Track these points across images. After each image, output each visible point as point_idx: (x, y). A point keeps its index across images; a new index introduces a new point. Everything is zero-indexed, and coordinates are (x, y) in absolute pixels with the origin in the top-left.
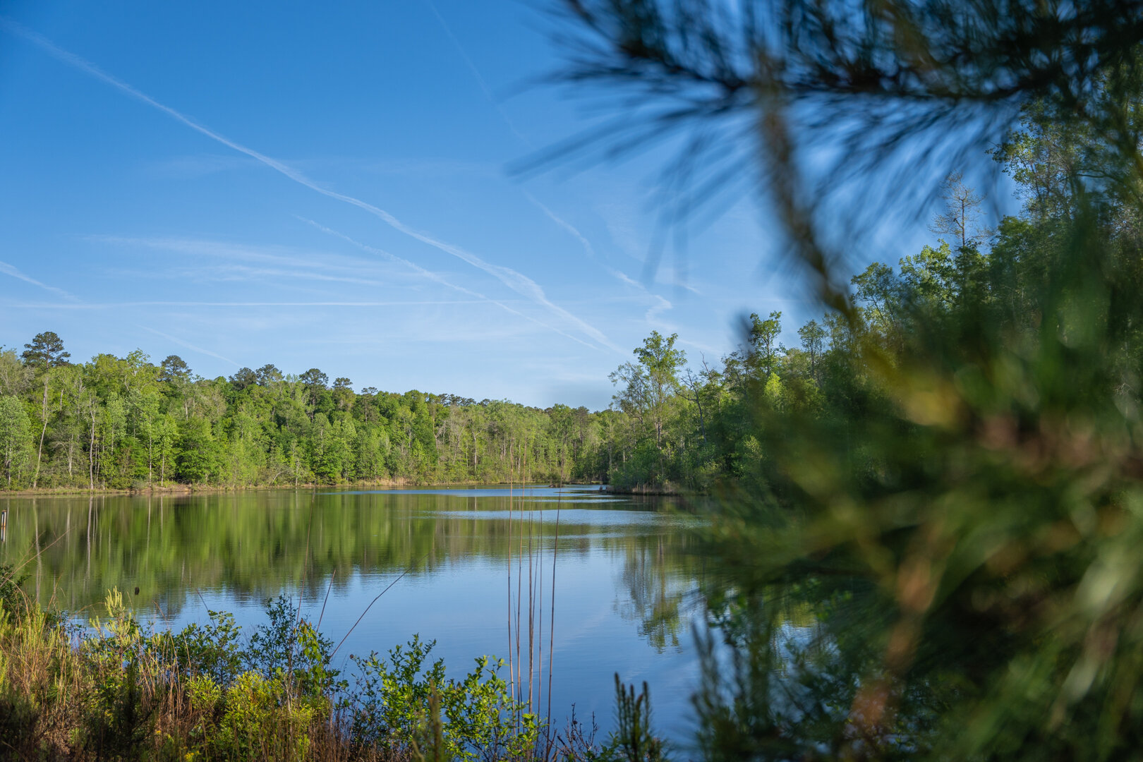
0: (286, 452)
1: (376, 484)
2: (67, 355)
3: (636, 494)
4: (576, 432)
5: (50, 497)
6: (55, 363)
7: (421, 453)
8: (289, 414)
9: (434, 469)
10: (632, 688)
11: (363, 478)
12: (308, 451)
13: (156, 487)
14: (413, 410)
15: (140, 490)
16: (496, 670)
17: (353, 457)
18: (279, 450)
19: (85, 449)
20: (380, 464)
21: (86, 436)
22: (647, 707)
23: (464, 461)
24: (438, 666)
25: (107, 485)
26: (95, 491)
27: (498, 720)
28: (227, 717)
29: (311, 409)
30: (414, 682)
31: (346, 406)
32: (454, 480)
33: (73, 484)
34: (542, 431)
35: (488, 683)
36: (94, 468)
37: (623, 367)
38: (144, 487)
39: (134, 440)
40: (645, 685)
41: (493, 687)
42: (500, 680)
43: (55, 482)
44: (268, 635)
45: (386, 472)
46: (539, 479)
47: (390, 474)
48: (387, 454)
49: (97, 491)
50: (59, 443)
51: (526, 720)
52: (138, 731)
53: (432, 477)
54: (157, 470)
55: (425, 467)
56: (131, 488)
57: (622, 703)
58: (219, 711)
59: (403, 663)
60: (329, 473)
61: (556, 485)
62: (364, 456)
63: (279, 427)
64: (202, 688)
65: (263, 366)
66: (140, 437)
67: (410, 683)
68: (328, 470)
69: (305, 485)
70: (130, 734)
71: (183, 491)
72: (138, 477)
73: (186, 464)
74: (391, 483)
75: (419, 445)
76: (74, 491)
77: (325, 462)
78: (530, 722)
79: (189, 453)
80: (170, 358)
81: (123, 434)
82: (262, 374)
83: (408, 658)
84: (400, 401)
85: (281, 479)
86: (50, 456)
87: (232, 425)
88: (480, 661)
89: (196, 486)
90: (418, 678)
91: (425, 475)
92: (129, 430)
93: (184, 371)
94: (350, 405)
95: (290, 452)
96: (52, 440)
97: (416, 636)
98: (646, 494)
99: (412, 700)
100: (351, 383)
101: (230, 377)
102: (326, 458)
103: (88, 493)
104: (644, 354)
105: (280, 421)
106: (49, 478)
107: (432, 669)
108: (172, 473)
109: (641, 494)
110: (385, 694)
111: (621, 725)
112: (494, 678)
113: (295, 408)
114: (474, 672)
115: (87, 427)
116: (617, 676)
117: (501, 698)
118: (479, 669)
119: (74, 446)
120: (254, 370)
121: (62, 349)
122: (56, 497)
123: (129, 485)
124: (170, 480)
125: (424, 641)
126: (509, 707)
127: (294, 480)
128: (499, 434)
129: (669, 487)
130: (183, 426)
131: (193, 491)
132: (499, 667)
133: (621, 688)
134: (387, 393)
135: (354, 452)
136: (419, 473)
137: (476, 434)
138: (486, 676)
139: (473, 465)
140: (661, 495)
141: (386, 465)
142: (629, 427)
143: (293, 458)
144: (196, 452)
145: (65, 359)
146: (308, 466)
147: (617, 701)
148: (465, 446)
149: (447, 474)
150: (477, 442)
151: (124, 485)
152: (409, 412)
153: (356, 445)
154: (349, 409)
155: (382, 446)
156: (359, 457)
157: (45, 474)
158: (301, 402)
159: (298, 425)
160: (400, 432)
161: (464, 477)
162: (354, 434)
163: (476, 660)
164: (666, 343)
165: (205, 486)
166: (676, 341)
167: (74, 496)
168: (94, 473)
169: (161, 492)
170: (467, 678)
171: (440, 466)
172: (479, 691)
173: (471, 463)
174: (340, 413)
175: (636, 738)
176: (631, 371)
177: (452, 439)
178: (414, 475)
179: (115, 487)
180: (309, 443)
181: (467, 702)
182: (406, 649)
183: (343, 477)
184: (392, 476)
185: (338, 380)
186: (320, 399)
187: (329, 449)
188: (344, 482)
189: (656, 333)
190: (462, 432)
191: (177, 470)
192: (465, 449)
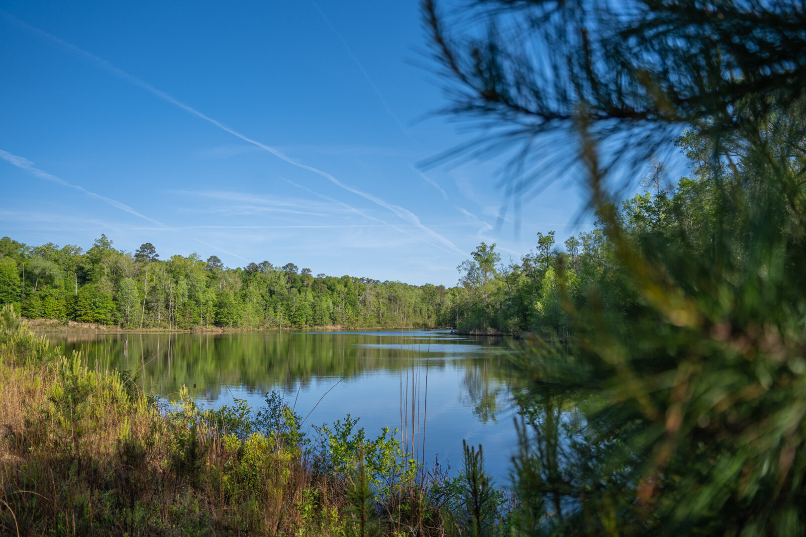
0: (275, 309)
1: (324, 328)
2: (157, 256)
3: (472, 335)
4: (438, 299)
5: (149, 333)
6: (152, 260)
7: (350, 311)
8: (277, 288)
9: (357, 320)
10: (473, 448)
11: (318, 325)
12: (287, 309)
13: (204, 329)
14: (345, 286)
15: (196, 330)
16: (393, 435)
17: (312, 313)
18: (271, 309)
19: (167, 307)
20: (327, 317)
21: (167, 300)
22: (481, 458)
23: (375, 316)
24: (361, 432)
25: (178, 327)
26: (172, 330)
27: (395, 463)
28: (245, 457)
29: (288, 286)
30: (347, 441)
31: (308, 284)
32: (369, 326)
33: (161, 326)
34: (418, 299)
35: (389, 442)
36: (171, 318)
37: (465, 263)
38: (198, 328)
39: (192, 302)
40: (480, 446)
41: (392, 444)
42: (395, 440)
43: (151, 325)
44: (266, 412)
45: (330, 321)
46: (417, 326)
47: (333, 323)
48: (331, 311)
49: (173, 330)
50: (153, 304)
51: (411, 463)
52: (198, 463)
53: (356, 325)
54: (205, 319)
55: (352, 319)
56: (191, 329)
57: (467, 456)
58: (240, 454)
59: (341, 430)
61: (427, 329)
62: (318, 312)
63: (271, 296)
64: (231, 441)
65: (262, 261)
66: (196, 301)
67: (345, 441)
68: (298, 320)
69: (285, 329)
70: (193, 464)
71: (219, 331)
72: (194, 323)
73: (220, 316)
74: (333, 328)
75: (349, 305)
76: (161, 330)
78: (413, 464)
79: (222, 310)
80: (212, 257)
81: (186, 299)
82: (262, 266)
83: (344, 427)
84: (338, 282)
85: (272, 325)
86: (149, 311)
87: (245, 295)
88: (385, 430)
89: (226, 328)
90: (350, 438)
91: (352, 324)
92: (190, 297)
93: (219, 264)
94: (311, 284)
95: (277, 310)
96: (150, 302)
97: (349, 415)
98: (477, 335)
99: (346, 451)
100: (311, 271)
101: (244, 268)
102: (297, 313)
103: (169, 331)
104: (477, 255)
105: (272, 293)
106: (148, 323)
107: (357, 434)
108: (213, 321)
109: (475, 335)
110: (331, 447)
111: (466, 469)
112: (392, 439)
113: (280, 285)
114: (381, 436)
115: (168, 295)
116: (464, 441)
117: (397, 450)
118: (384, 434)
119: (161, 305)
120: (257, 264)
121: (155, 252)
122: (152, 333)
123: (190, 327)
124: (212, 325)
125: (353, 418)
126: (401, 456)
127: (279, 326)
128: (394, 301)
129: (491, 331)
130: (219, 295)
131: (224, 331)
132: (395, 433)
133: (466, 448)
134: (331, 277)
135: (312, 310)
136: (349, 322)
137: (381, 300)
138: (388, 438)
139: (379, 318)
140: (486, 335)
141: (330, 317)
142: (468, 297)
143: (279, 313)
144: (226, 309)
145: (157, 258)
146: (287, 318)
147: (464, 455)
148: (375, 307)
149: (364, 323)
150: (381, 305)
151: (187, 327)
152: (343, 288)
153: (313, 306)
154: (310, 286)
155: (328, 307)
156: (315, 313)
157: (146, 321)
158: (283, 282)
159: (281, 295)
160: (338, 299)
161: (374, 324)
162: (313, 300)
163: (382, 429)
164: (489, 249)
165: (231, 328)
166: (495, 248)
167: (161, 333)
168: (171, 320)
169: (207, 331)
170: (377, 439)
171: (361, 318)
172: (384, 446)
173: (378, 316)
174: (305, 288)
175: (475, 476)
176: (469, 265)
177: (367, 303)
178: (346, 324)
179: (182, 328)
180: (288, 305)
181: (377, 452)
182: (343, 422)
183: (306, 324)
184: (334, 323)
185: (304, 269)
186: (293, 280)
187: (299, 309)
188: (307, 327)
189: (484, 243)
190: (373, 299)
191: (215, 319)
192: (375, 309)
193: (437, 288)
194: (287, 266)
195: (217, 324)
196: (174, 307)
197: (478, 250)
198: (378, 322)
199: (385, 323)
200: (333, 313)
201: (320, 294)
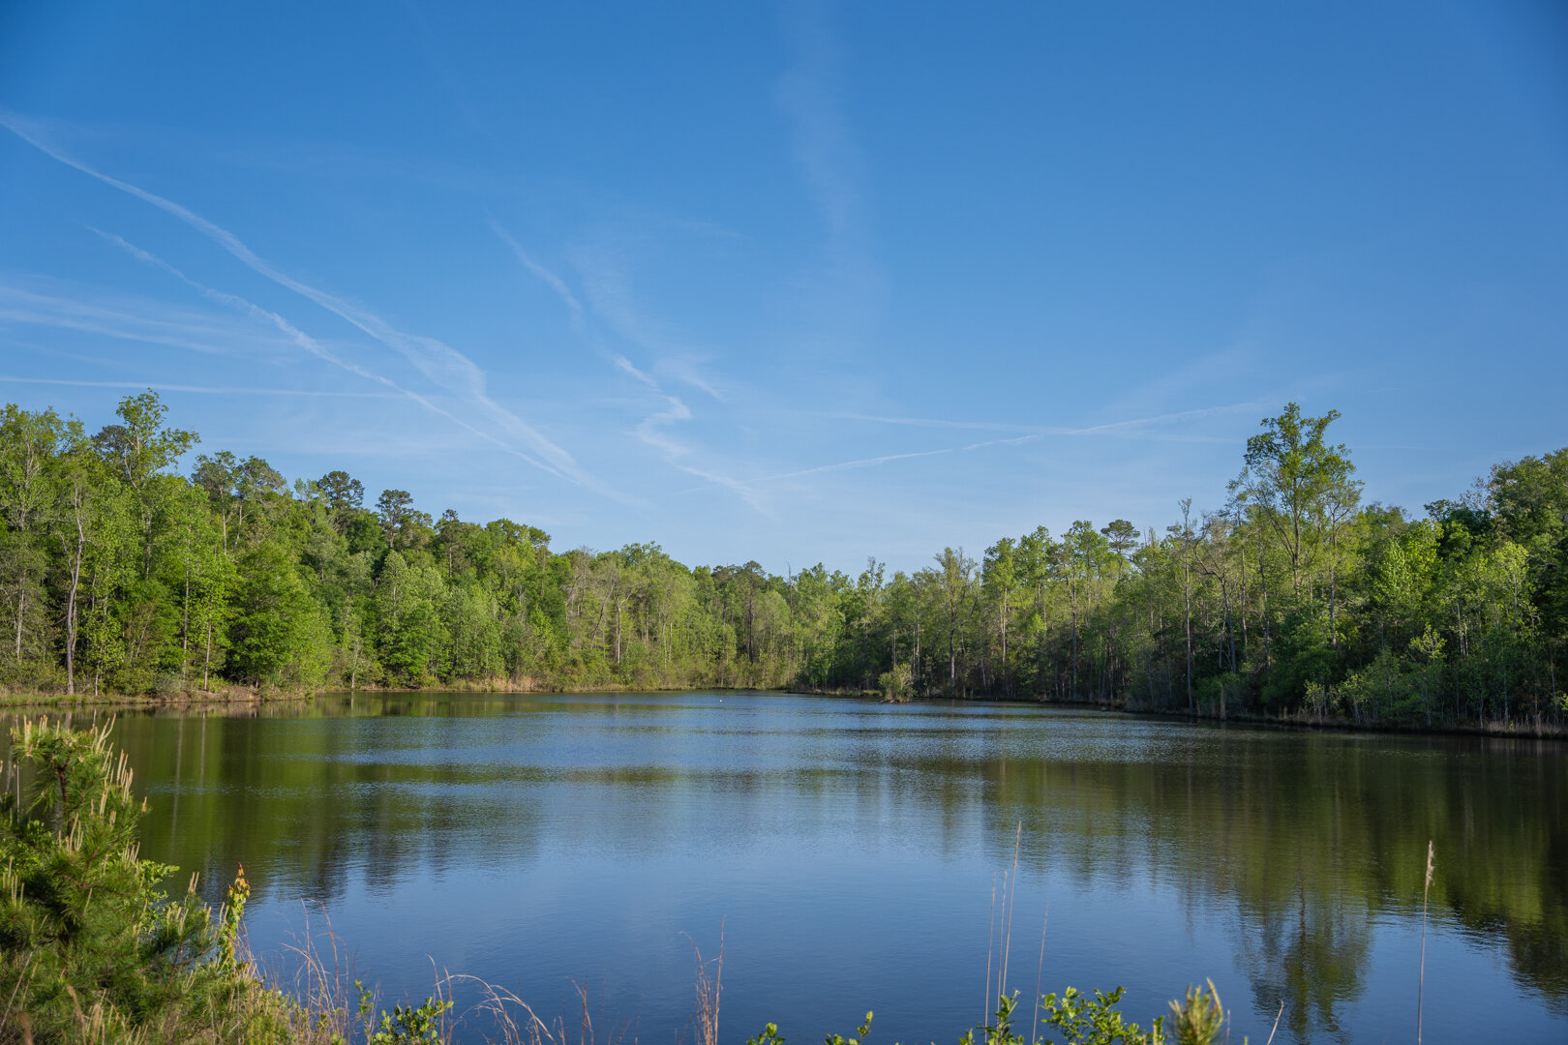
1: (489, 689)
7: (548, 632)
11: (463, 677)
12: (367, 622)
13: (196, 691)
15: (168, 697)
20: (492, 652)
25: (103, 686)
26: (83, 700)
36: (75, 646)
38: (178, 684)
39: (157, 585)
45: (500, 665)
47: (509, 669)
49: (86, 698)
54: (196, 652)
55: (558, 658)
56: (152, 693)
60: (411, 664)
62: (467, 632)
66: (164, 581)
68: (409, 660)
69: (368, 687)
71: (243, 699)
72: (164, 667)
73: (253, 640)
74: (511, 687)
75: (540, 614)
77: (403, 644)
79: (261, 617)
85: (328, 675)
89: (265, 690)
91: (562, 673)
94: (427, 539)
100: (411, 501)
102: (404, 636)
105: (317, 564)
108: (221, 660)
119: (30, 596)
123: (150, 686)
124: (219, 675)
131: (262, 700)
136: (550, 668)
137: (621, 601)
139: (616, 656)
141: (501, 652)
143: (347, 636)
144: (276, 616)
146: (372, 650)
148: (603, 623)
150: (618, 616)
151: (141, 687)
153: (448, 611)
154: (424, 547)
156: (457, 636)
159: (342, 573)
161: (607, 677)
162: (446, 594)
164: (1311, 429)
165: (281, 690)
166: (1330, 426)
168: (73, 658)
169: (206, 702)
173: (612, 655)
178: (545, 672)
180: (374, 607)
183: (430, 673)
184: (511, 673)
185: (387, 493)
186: (354, 528)
187: (411, 621)
188: (431, 683)
189: (1292, 409)
190: (600, 597)
191: (231, 653)
192: (604, 628)
193: (741, 571)
194: (326, 480)
195: (231, 673)
196: (87, 602)
197: (1267, 429)
198: (614, 670)
199: (634, 673)
200: (506, 638)
201: (458, 576)
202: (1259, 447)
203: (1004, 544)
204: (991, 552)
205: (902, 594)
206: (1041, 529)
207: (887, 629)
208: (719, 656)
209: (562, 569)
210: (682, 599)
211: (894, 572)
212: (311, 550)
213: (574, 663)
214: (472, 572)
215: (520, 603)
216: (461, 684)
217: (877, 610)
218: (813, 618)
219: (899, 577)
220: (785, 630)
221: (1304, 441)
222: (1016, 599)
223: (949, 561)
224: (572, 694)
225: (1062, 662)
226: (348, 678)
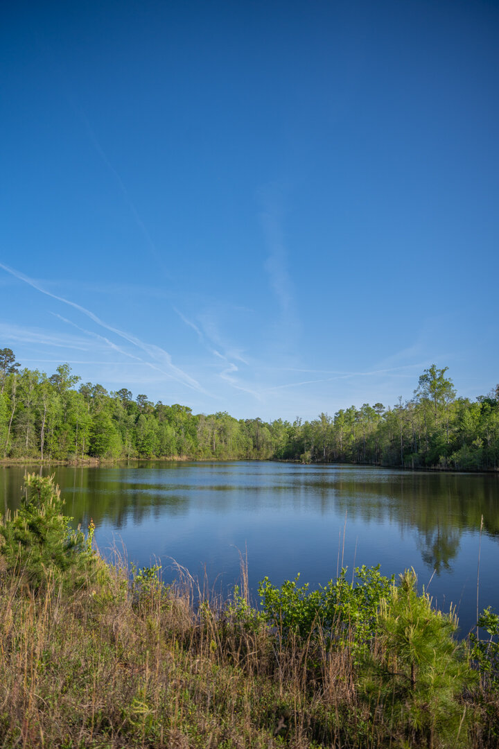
1: (172, 459)
2: (17, 365)
6: (10, 370)
7: (191, 441)
11: (164, 455)
12: (133, 437)
13: (80, 459)
15: (71, 461)
19: (38, 430)
20: (174, 447)
21: (38, 422)
23: (209, 447)
25: (52, 457)
29: (126, 412)
36: (43, 445)
38: (74, 457)
39: (67, 426)
43: (19, 454)
45: (176, 452)
48: (177, 441)
49: (47, 461)
50: (21, 425)
53: (200, 456)
54: (80, 447)
55: (195, 450)
56: (66, 460)
62: (165, 442)
66: (71, 424)
68: (147, 450)
69: (133, 459)
71: (94, 462)
72: (70, 451)
73: (97, 443)
74: (179, 459)
75: (189, 435)
76: (31, 461)
77: (145, 445)
79: (100, 436)
81: (60, 421)
85: (121, 454)
86: (14, 434)
89: (101, 459)
92: (64, 419)
95: (124, 438)
96: (16, 423)
100: (147, 398)
106: (15, 450)
108: (88, 449)
119: (31, 428)
121: (14, 361)
123: (66, 457)
124: (87, 454)
131: (100, 462)
135: (159, 439)
137: (215, 431)
141: (176, 447)
143: (127, 442)
144: (104, 436)
145: (16, 368)
146: (135, 446)
151: (63, 458)
153: (159, 434)
156: (162, 442)
164: (440, 373)
166: (446, 372)
167: (30, 465)
168: (43, 448)
169: (83, 463)
173: (212, 448)
178: (190, 454)
179: (57, 458)
180: (135, 433)
183: (153, 454)
184: (179, 454)
185: (139, 395)
186: (129, 407)
187: (148, 437)
188: (154, 458)
189: (433, 366)
190: (208, 429)
191: (90, 447)
192: (209, 439)
193: (254, 421)
194: (120, 391)
195: (90, 453)
196: (46, 431)
197: (426, 373)
198: (213, 453)
199: (220, 454)
200: (178, 443)
201: (161, 423)
202: (423, 379)
203: (341, 411)
204: (336, 414)
205: (307, 428)
206: (353, 406)
207: (302, 440)
208: (247, 449)
209: (196, 420)
210: (235, 430)
211: (305, 421)
212: (116, 414)
213: (200, 451)
214: (167, 421)
215: (182, 432)
216: (163, 458)
217: (299, 434)
218: (278, 436)
219: (306, 422)
220: (269, 440)
221: (438, 377)
222: (345, 429)
223: (323, 417)
224: (199, 461)
225: (360, 450)
226: (127, 456)
